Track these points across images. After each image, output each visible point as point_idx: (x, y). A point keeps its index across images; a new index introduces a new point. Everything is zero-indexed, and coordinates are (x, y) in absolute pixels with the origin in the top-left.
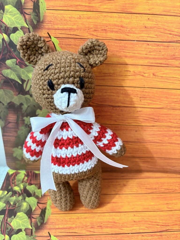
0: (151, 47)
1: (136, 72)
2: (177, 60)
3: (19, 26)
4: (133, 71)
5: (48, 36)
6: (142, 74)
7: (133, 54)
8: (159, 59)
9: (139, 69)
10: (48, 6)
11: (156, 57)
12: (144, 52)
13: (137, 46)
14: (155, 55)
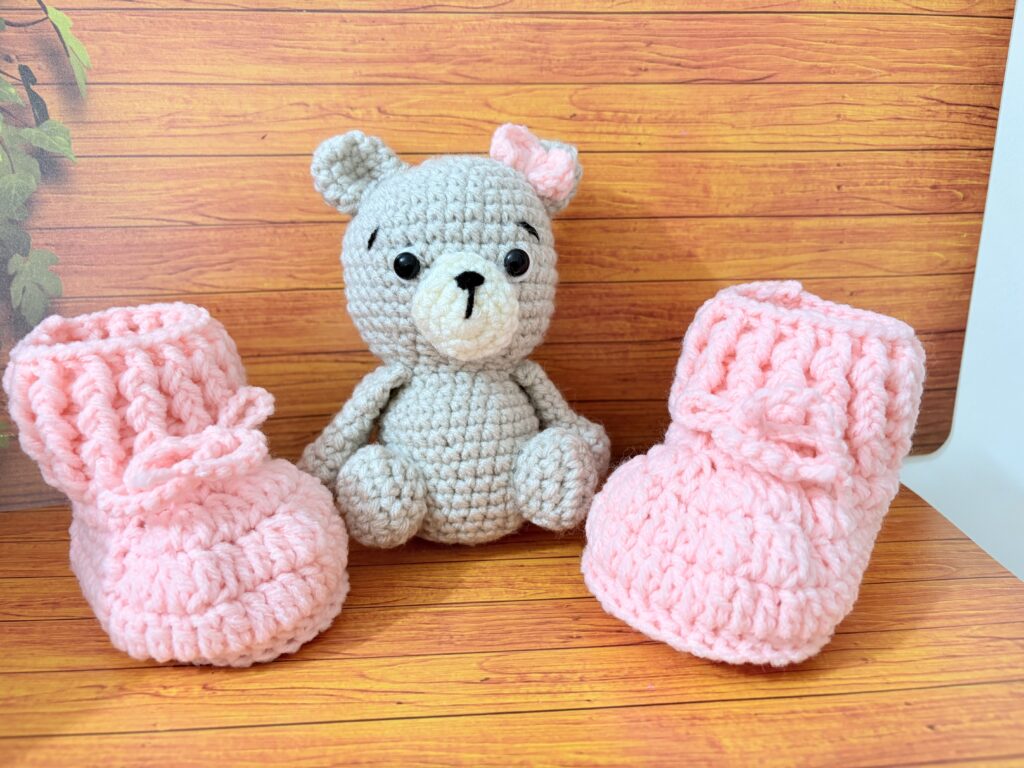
0: (352, 27)
1: (324, 106)
2: (439, 62)
4: (315, 105)
5: (34, 4)
6: (346, 110)
7: (306, 51)
8: (384, 62)
9: (334, 96)
11: (377, 55)
12: (338, 45)
13: (313, 25)
14: (369, 51)
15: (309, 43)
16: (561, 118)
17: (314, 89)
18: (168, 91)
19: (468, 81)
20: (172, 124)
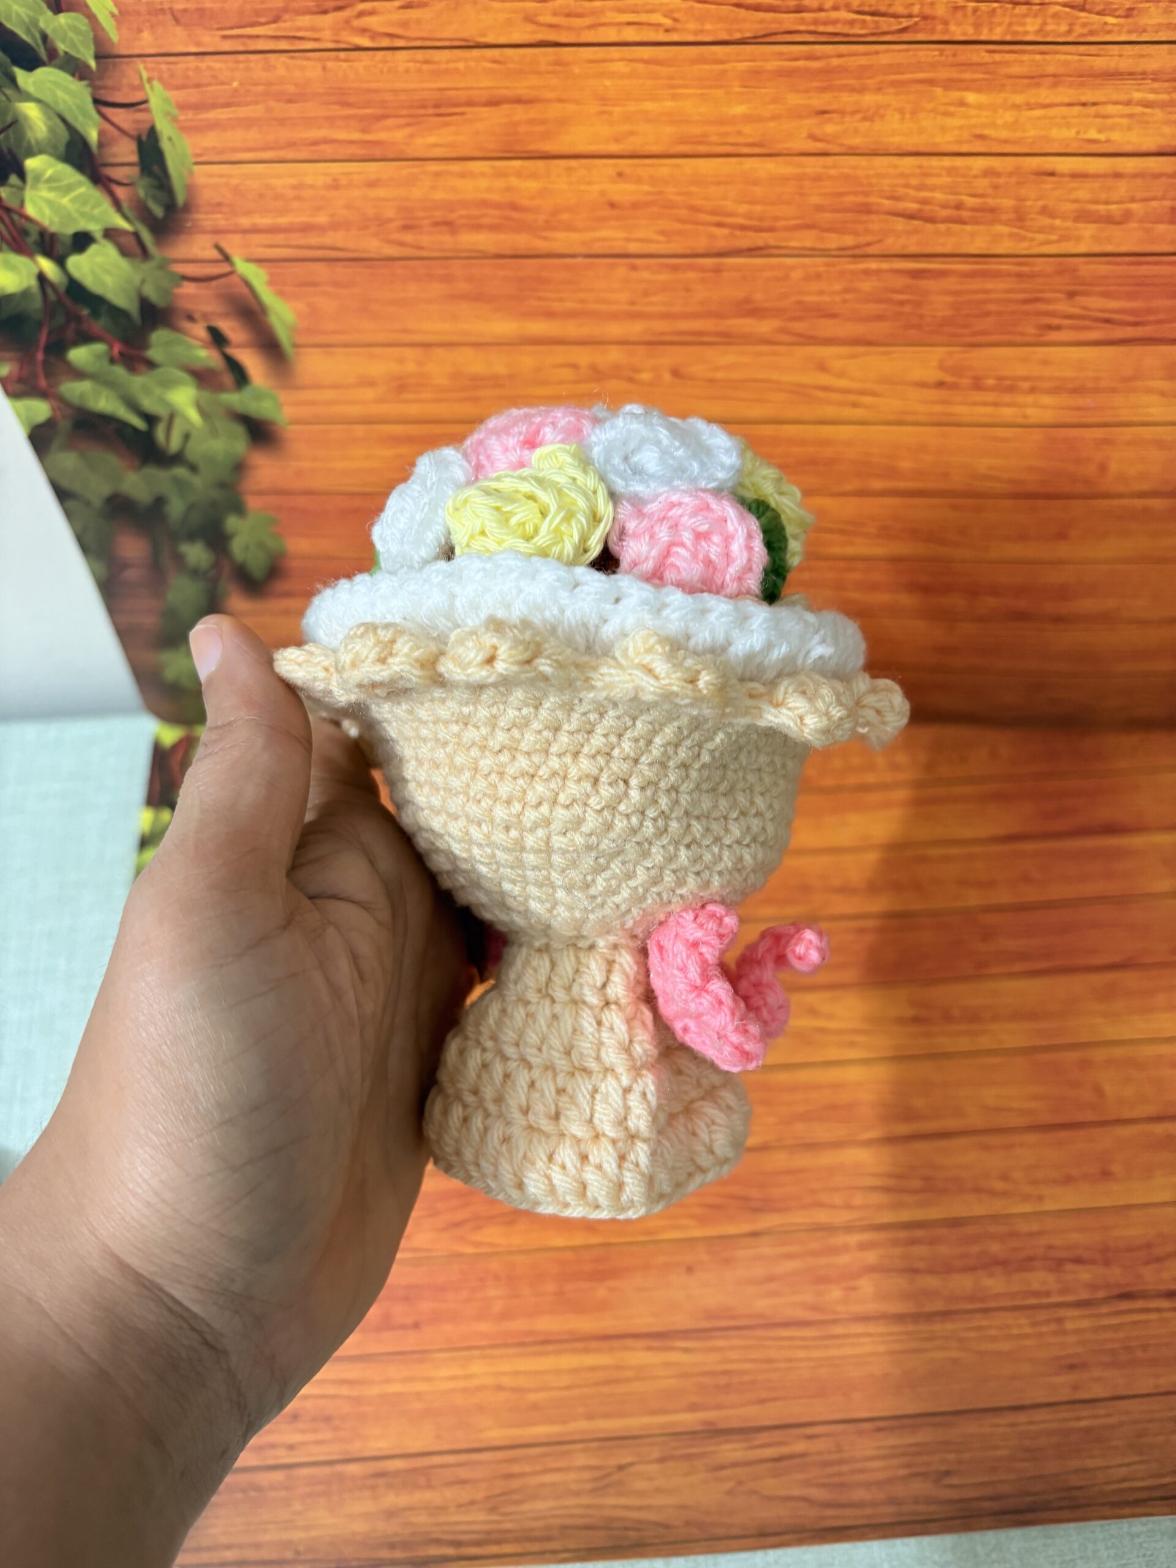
1: (600, 366)
2: (762, 318)
3: (95, 228)
4: (588, 366)
5: (214, 254)
7: (578, 305)
10: (198, 151)
11: (676, 309)
12: (623, 297)
13: (591, 273)
14: (666, 304)
15: (583, 295)
16: (922, 385)
17: (588, 348)
18: (395, 352)
19: (801, 340)
20: (403, 388)
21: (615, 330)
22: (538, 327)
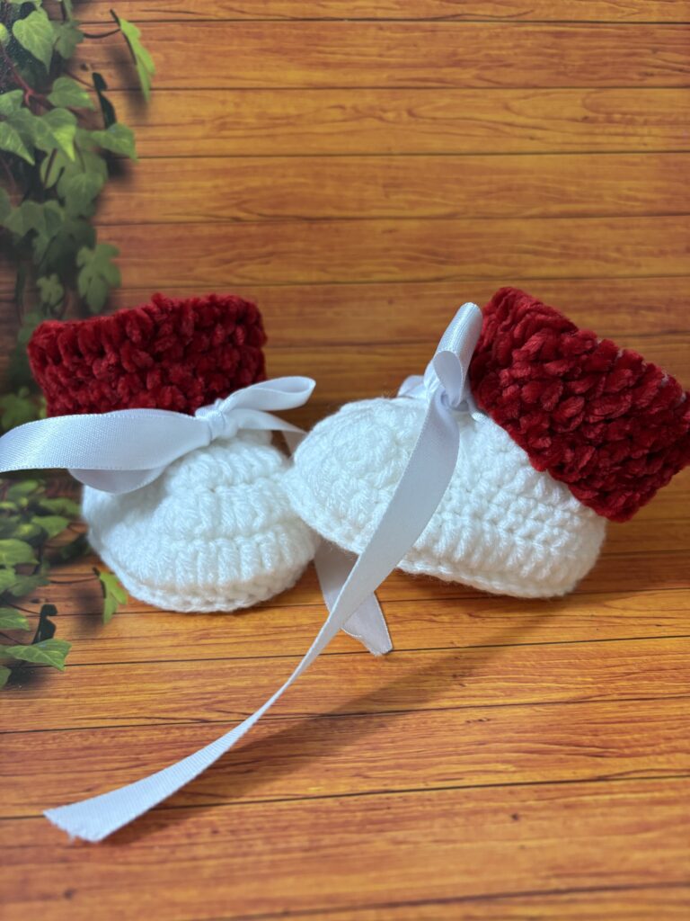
0: (388, 34)
1: (359, 108)
2: (465, 67)
4: (352, 107)
6: (380, 113)
7: (345, 57)
9: (369, 99)
13: (353, 33)
14: (402, 56)
15: (348, 50)
16: (574, 120)
17: (351, 92)
18: (220, 95)
19: (492, 85)
20: (223, 126)
21: (369, 78)
22: (319, 76)
